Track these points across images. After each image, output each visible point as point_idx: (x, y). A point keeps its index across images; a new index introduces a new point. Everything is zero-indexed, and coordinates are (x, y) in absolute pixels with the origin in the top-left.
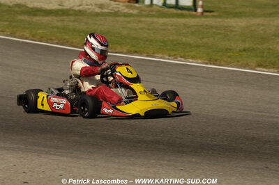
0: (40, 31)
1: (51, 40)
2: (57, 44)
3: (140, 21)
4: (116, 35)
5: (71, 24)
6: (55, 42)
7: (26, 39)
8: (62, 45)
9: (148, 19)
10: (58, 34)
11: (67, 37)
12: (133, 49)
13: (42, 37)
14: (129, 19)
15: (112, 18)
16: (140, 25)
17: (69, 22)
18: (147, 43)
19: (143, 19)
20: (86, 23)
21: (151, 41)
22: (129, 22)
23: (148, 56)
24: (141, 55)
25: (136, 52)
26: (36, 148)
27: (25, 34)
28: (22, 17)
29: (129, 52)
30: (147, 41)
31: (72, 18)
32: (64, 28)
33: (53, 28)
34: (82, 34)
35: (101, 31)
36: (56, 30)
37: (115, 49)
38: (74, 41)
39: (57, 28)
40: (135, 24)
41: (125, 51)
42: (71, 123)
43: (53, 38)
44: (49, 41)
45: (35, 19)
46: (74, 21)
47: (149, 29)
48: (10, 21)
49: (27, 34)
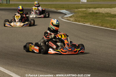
0: (114, 24)
7: (108, 28)
13: (115, 27)
28: (108, 18)
45: (113, 19)
48: (102, 20)
49: (108, 25)
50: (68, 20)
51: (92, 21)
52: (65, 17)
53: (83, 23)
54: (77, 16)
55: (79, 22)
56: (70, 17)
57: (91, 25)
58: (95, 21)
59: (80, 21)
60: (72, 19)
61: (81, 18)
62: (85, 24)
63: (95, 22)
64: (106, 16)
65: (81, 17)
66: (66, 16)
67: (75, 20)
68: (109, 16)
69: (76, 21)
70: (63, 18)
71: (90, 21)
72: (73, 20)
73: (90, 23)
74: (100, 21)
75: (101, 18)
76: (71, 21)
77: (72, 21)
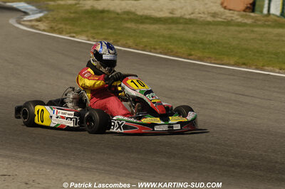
0: (145, 40)
1: (155, 49)
2: (161, 53)
3: (253, 31)
4: (225, 46)
5: (178, 32)
6: (159, 51)
7: (129, 47)
8: (166, 54)
9: (263, 30)
10: (163, 44)
11: (171, 46)
12: (241, 61)
13: (146, 46)
14: (241, 29)
15: (222, 28)
16: (253, 36)
17: (177, 31)
18: (257, 54)
19: (256, 29)
20: (195, 32)
21: (262, 52)
22: (240, 32)
23: (257, 69)
24: (250, 67)
25: (244, 64)
26: (116, 169)
27: (128, 42)
28: (129, 25)
29: (236, 64)
30: (258, 52)
31: (181, 27)
32: (170, 37)
33: (159, 36)
34: (189, 43)
35: (209, 41)
36: (161, 39)
37: (222, 60)
38: (179, 50)
39: (164, 36)
40: (247, 34)
41: (232, 62)
42: (160, 142)
43: (157, 47)
44: (152, 50)
45: (141, 26)
46: (182, 30)
47: (261, 40)
48: (115, 29)
49: (130, 42)
50: (32, 27)
51: (92, 31)
52: (25, 19)
53: (71, 37)
54: (55, 19)
55: (60, 33)
56: (39, 20)
57: (89, 40)
58: (100, 31)
59: (62, 31)
60: (42, 25)
61: (66, 24)
62: (74, 37)
63: (98, 33)
64: (124, 20)
65: (65, 20)
66: (27, 18)
67: (51, 28)
68: (131, 20)
69: (52, 30)
70: (20, 23)
71: (87, 31)
72: (46, 28)
73: (87, 37)
74: (109, 31)
75: (112, 24)
76: (40, 30)
77: (44, 30)
